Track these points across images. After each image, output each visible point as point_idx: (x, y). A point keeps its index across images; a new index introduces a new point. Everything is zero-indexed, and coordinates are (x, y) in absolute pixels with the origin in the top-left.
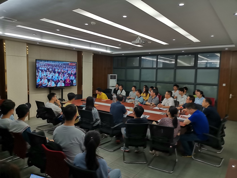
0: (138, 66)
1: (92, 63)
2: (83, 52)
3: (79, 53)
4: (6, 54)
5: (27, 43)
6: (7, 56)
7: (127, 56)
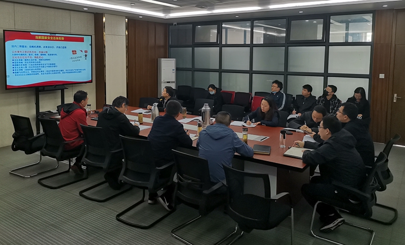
0: (216, 41)
1: (125, 37)
2: (106, 15)
7: (195, 22)
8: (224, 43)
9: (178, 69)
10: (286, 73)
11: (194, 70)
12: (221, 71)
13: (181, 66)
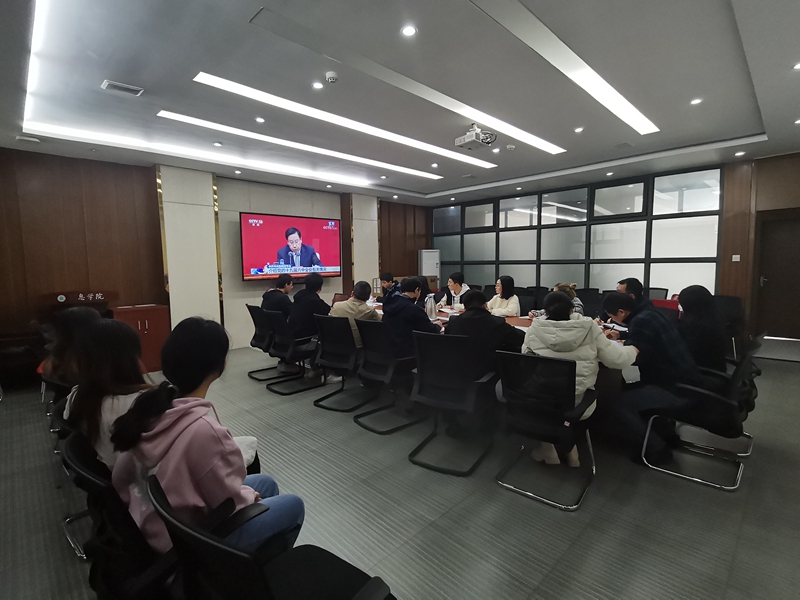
0: (492, 225)
1: (376, 223)
2: (354, 196)
3: (345, 197)
4: (164, 199)
5: (213, 173)
6: (165, 205)
7: (464, 203)
8: (502, 226)
9: (443, 264)
10: (588, 262)
11: (463, 263)
12: (498, 263)
13: (446, 259)
